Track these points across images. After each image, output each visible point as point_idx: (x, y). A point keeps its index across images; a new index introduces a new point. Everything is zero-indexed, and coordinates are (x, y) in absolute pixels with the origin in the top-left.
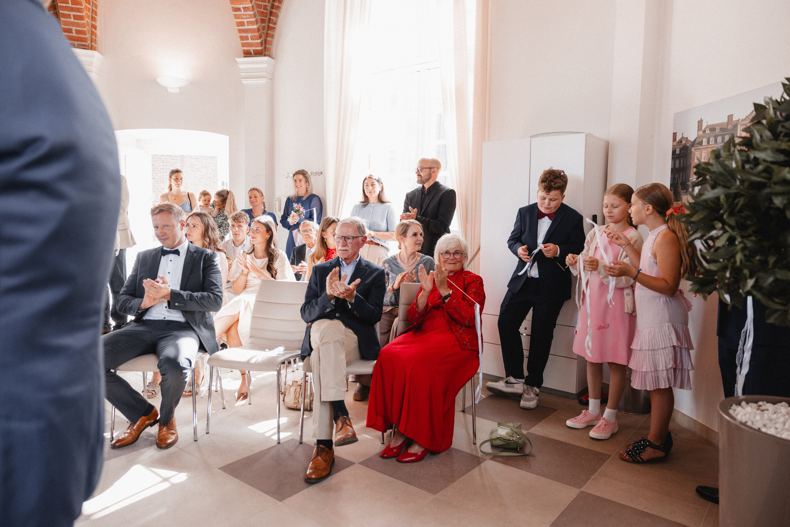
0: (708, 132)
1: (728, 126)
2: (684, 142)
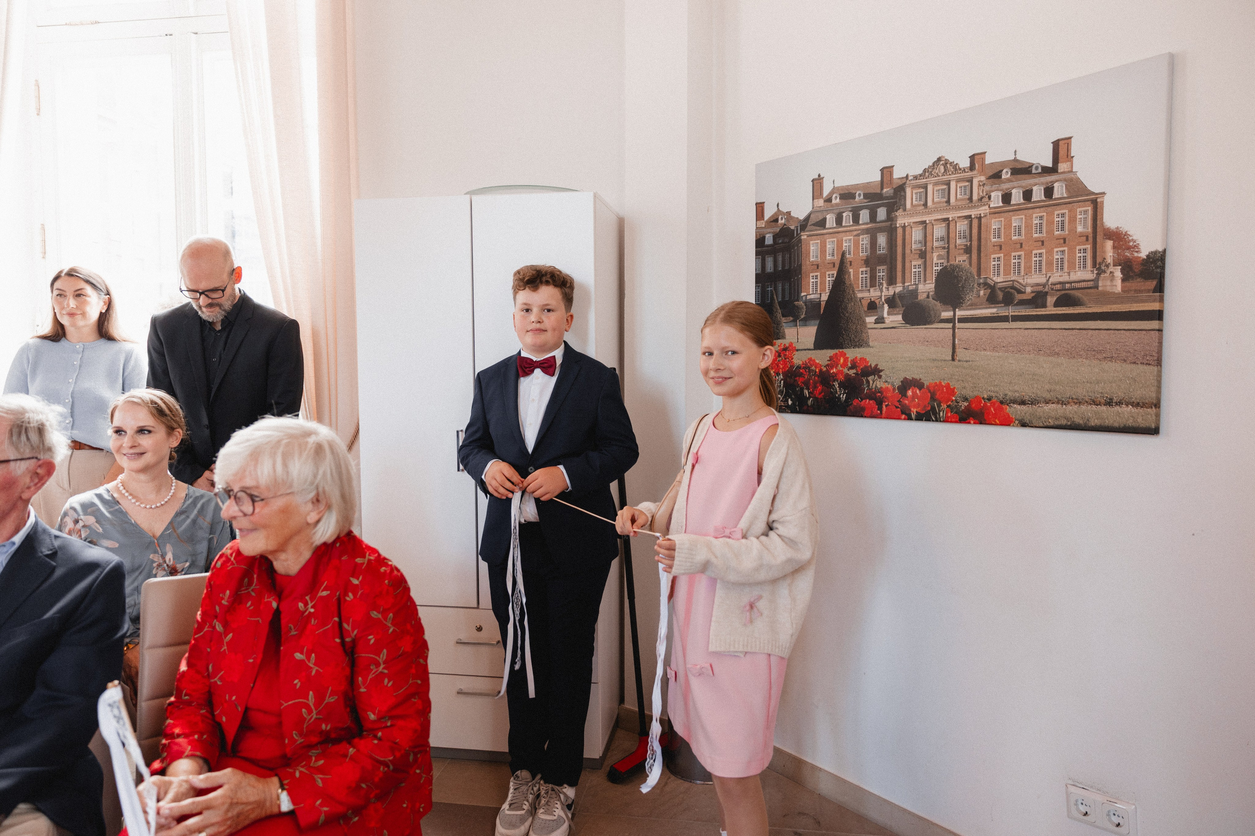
0: (836, 200)
1: (882, 189)
2: (782, 221)
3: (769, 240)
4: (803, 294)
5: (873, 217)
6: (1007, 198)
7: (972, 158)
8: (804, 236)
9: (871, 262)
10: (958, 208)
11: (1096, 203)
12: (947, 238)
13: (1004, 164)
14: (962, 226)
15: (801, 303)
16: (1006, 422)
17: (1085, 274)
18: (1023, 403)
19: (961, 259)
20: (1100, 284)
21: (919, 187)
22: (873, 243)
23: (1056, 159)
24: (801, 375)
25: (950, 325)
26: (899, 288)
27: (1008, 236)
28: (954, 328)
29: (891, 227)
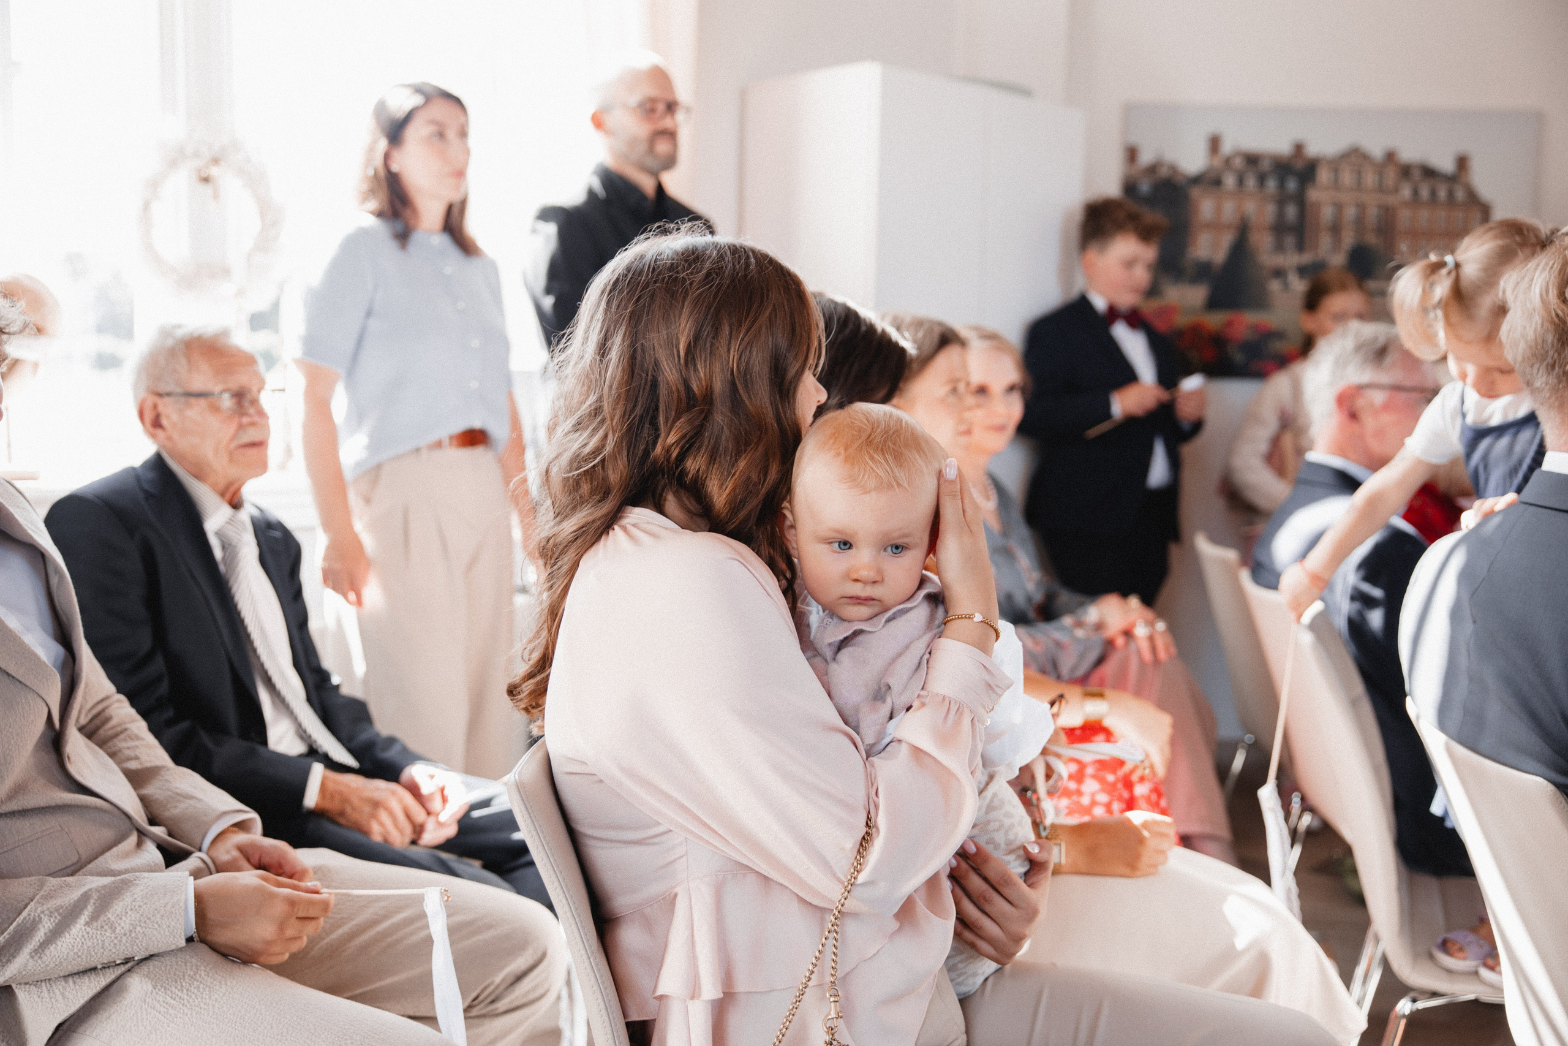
0: (1238, 162)
1: (1293, 161)
2: (1164, 172)
3: (1145, 187)
4: (1190, 252)
5: (1282, 187)
7: (1387, 153)
8: (1195, 192)
10: (1369, 194)
11: (1487, 212)
12: (1360, 221)
13: (1414, 165)
14: (1373, 211)
15: (1187, 261)
21: (1332, 168)
22: (1281, 214)
23: (1458, 170)
26: (1307, 257)
29: (1300, 199)
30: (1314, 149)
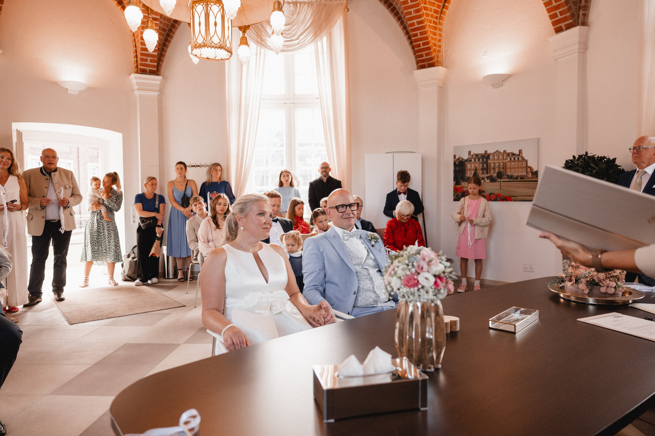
0: (474, 156)
1: (485, 155)
2: (461, 159)
3: (457, 163)
4: (466, 175)
5: (483, 160)
6: (511, 159)
7: (504, 151)
8: (466, 163)
9: (483, 169)
10: (501, 160)
11: (526, 161)
12: (499, 166)
13: (510, 153)
14: (502, 164)
15: (466, 177)
16: (511, 200)
17: (525, 174)
18: (514, 197)
19: (502, 170)
20: (528, 175)
21: (493, 155)
22: (483, 165)
23: (520, 153)
24: (466, 193)
25: (500, 182)
26: (489, 175)
27: (511, 166)
28: (501, 183)
29: (487, 163)
30: (488, 152)
